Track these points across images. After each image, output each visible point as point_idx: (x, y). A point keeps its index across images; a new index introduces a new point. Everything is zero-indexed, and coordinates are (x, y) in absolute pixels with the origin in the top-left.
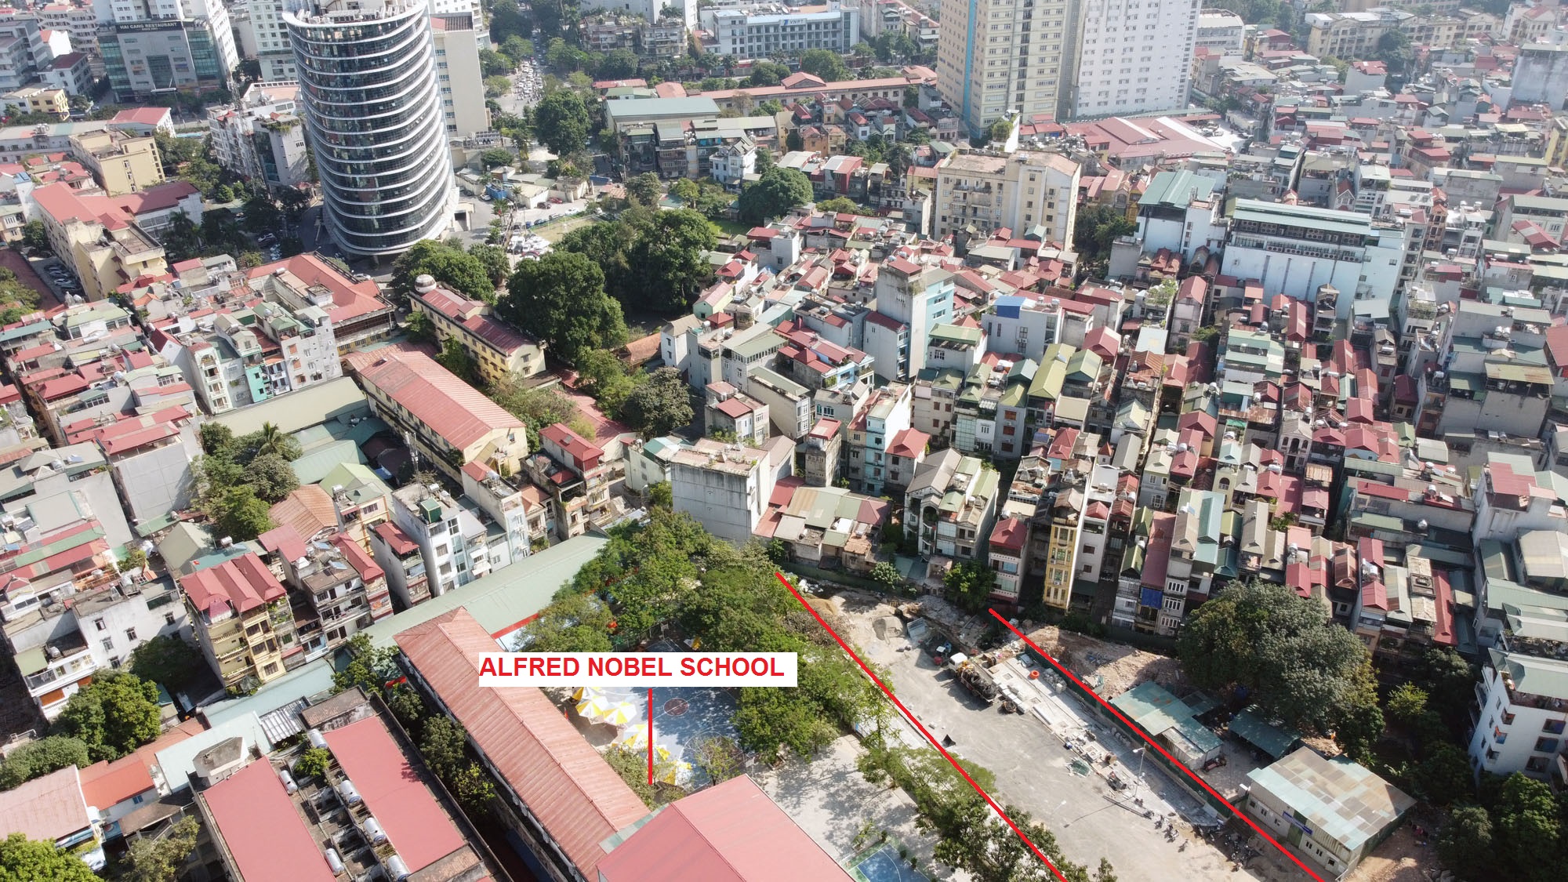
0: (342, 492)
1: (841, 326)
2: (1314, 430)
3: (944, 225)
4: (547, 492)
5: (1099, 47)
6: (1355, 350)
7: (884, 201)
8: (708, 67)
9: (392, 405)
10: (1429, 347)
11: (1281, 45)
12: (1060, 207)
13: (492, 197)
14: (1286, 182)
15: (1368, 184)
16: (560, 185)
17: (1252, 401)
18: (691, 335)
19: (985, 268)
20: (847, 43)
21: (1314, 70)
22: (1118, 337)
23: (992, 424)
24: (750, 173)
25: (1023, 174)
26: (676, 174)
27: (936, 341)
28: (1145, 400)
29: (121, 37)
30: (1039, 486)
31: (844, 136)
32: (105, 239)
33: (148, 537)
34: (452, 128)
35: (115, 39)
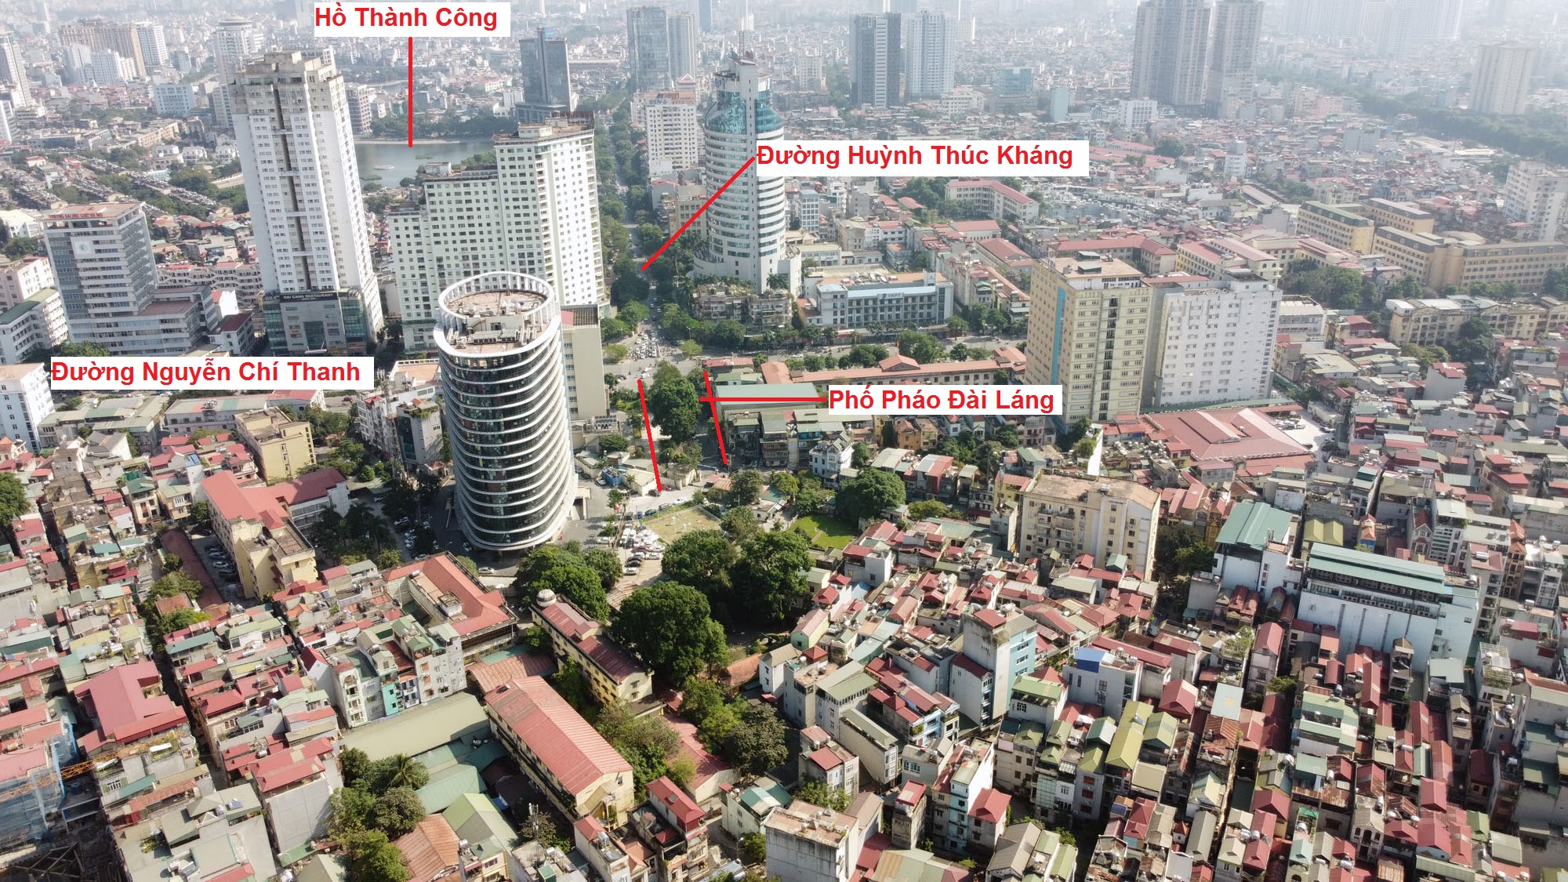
0: (466, 847)
1: (929, 670)
2: (1387, 821)
3: (1029, 543)
4: (652, 850)
5: (1182, 342)
6: (1431, 711)
7: (973, 503)
8: (809, 338)
9: (512, 735)
10: (1504, 721)
11: (1362, 332)
12: (1140, 536)
13: (608, 482)
14: (1365, 503)
15: (1444, 520)
16: (670, 473)
17: (1325, 780)
18: (788, 670)
19: (1069, 603)
20: (942, 314)
21: (1395, 362)
22: (1194, 691)
23: (1071, 786)
24: (846, 468)
25: (1105, 504)
26: (777, 463)
27: (1017, 695)
28: (1221, 774)
29: (283, 306)
30: (1114, 872)
31: (936, 432)
32: (263, 537)
33: (288, 867)
34: (574, 410)
35: (278, 307)
